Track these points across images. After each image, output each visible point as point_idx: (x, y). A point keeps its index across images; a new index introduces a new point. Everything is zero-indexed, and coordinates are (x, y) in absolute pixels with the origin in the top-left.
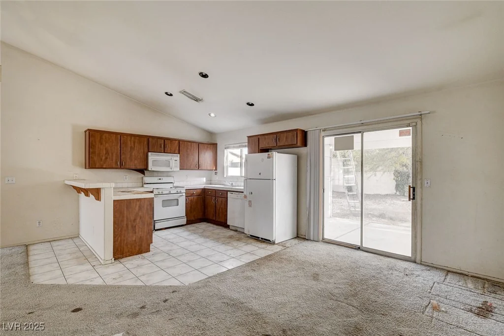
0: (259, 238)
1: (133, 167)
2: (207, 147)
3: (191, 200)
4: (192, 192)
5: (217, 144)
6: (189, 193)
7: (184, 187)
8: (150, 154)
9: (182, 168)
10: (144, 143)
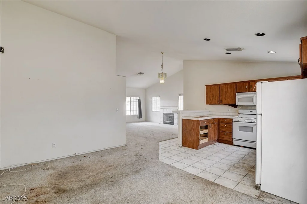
1: (227, 103)
8: (237, 94)
10: (233, 88)
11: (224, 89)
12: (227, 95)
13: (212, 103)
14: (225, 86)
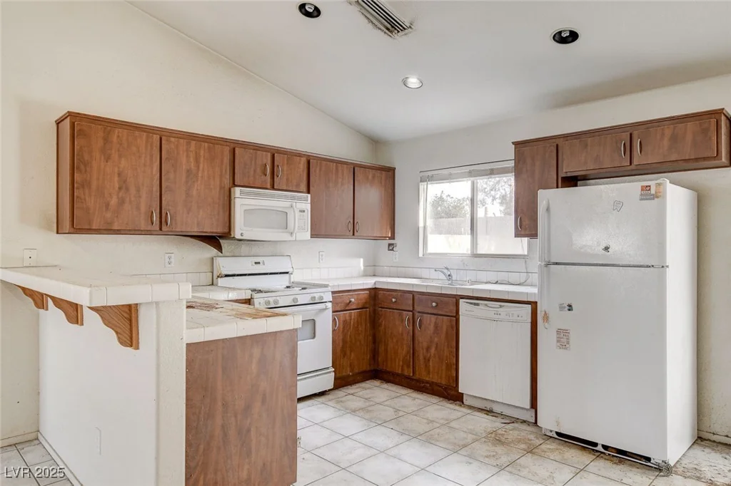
0: (595, 445)
1: (195, 230)
2: (374, 177)
3: (345, 322)
4: (346, 299)
5: (394, 170)
6: (341, 301)
7: (326, 286)
8: (237, 191)
9: (318, 231)
10: (222, 161)
11: (184, 160)
12: (195, 193)
13: (116, 227)
14: (188, 144)
